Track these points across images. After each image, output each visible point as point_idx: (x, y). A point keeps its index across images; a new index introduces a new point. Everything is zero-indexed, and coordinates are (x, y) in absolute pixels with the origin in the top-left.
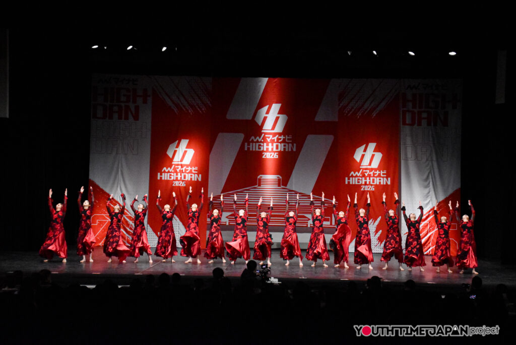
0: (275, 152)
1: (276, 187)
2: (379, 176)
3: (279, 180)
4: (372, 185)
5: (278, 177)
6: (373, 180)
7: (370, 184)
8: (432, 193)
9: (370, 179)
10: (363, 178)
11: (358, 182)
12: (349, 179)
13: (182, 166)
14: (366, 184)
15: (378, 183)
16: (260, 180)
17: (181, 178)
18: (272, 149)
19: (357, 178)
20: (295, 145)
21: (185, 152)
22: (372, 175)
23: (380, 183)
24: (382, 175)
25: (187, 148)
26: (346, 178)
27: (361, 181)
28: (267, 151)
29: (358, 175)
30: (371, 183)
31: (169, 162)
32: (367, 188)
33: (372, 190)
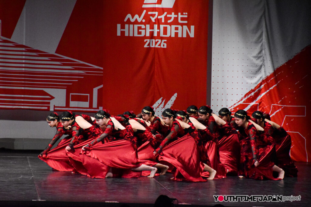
2: (176, 22)
4: (162, 38)
6: (165, 29)
7: (159, 37)
8: (266, 52)
9: (159, 28)
10: (148, 26)
11: (139, 33)
12: (123, 27)
14: (152, 36)
15: (173, 35)
19: (136, 26)
22: (163, 21)
23: (176, 34)
24: (180, 21)
26: (119, 26)
27: (143, 32)
29: (139, 20)
30: (162, 35)
32: (155, 44)
33: (162, 46)
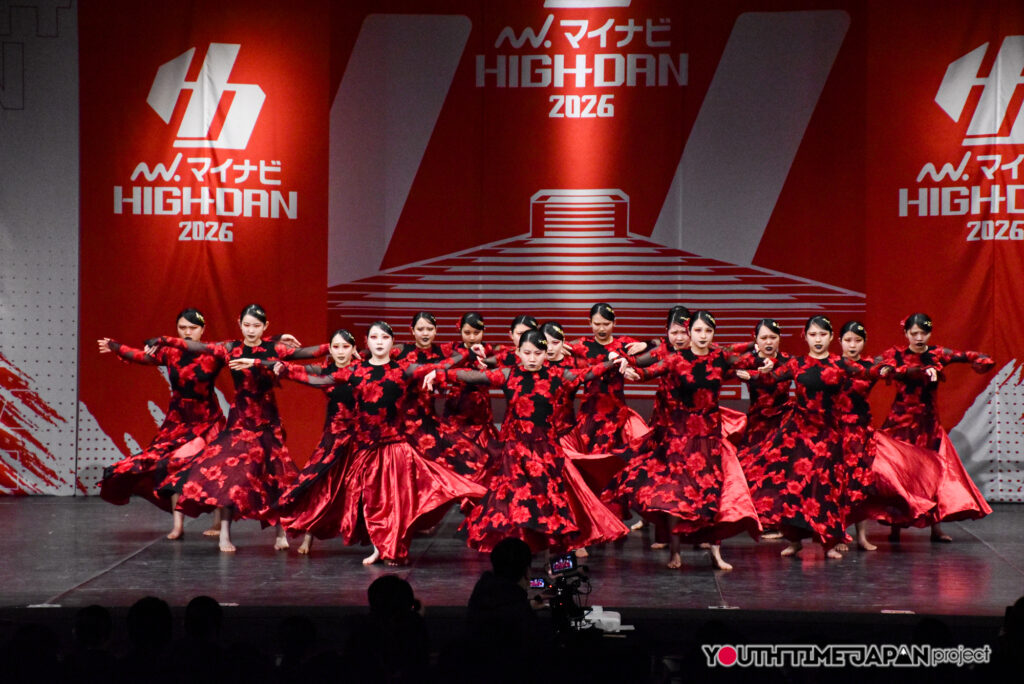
0: (601, 91)
1: (608, 237)
3: (619, 209)
4: (1012, 217)
5: (614, 197)
7: (1004, 214)
9: (1004, 193)
10: (976, 190)
11: (955, 207)
12: (913, 195)
13: (216, 157)
14: (986, 213)
16: (540, 209)
17: (213, 206)
18: (590, 78)
19: (947, 191)
20: (684, 58)
21: (228, 97)
22: (1015, 176)
25: (232, 79)
26: (903, 193)
27: (964, 203)
28: (569, 86)
29: (955, 176)
30: (1012, 209)
31: (159, 139)
32: (994, 232)
33: (1013, 237)
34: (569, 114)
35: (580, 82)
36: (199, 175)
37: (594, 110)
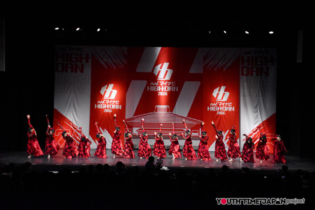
0: (165, 92)
1: (166, 112)
3: (168, 108)
4: (223, 111)
5: (167, 107)
6: (224, 108)
8: (259, 116)
9: (222, 108)
10: (218, 107)
12: (210, 108)
13: (110, 100)
14: (220, 111)
16: (156, 108)
17: (109, 107)
18: (164, 90)
19: (214, 107)
20: (177, 87)
21: (112, 92)
22: (223, 105)
23: (228, 110)
24: (229, 105)
25: (113, 89)
27: (216, 109)
29: (215, 105)
31: (101, 97)
32: (221, 113)
33: (223, 114)
34: (161, 95)
35: (162, 90)
36: (107, 103)
37: (164, 94)
